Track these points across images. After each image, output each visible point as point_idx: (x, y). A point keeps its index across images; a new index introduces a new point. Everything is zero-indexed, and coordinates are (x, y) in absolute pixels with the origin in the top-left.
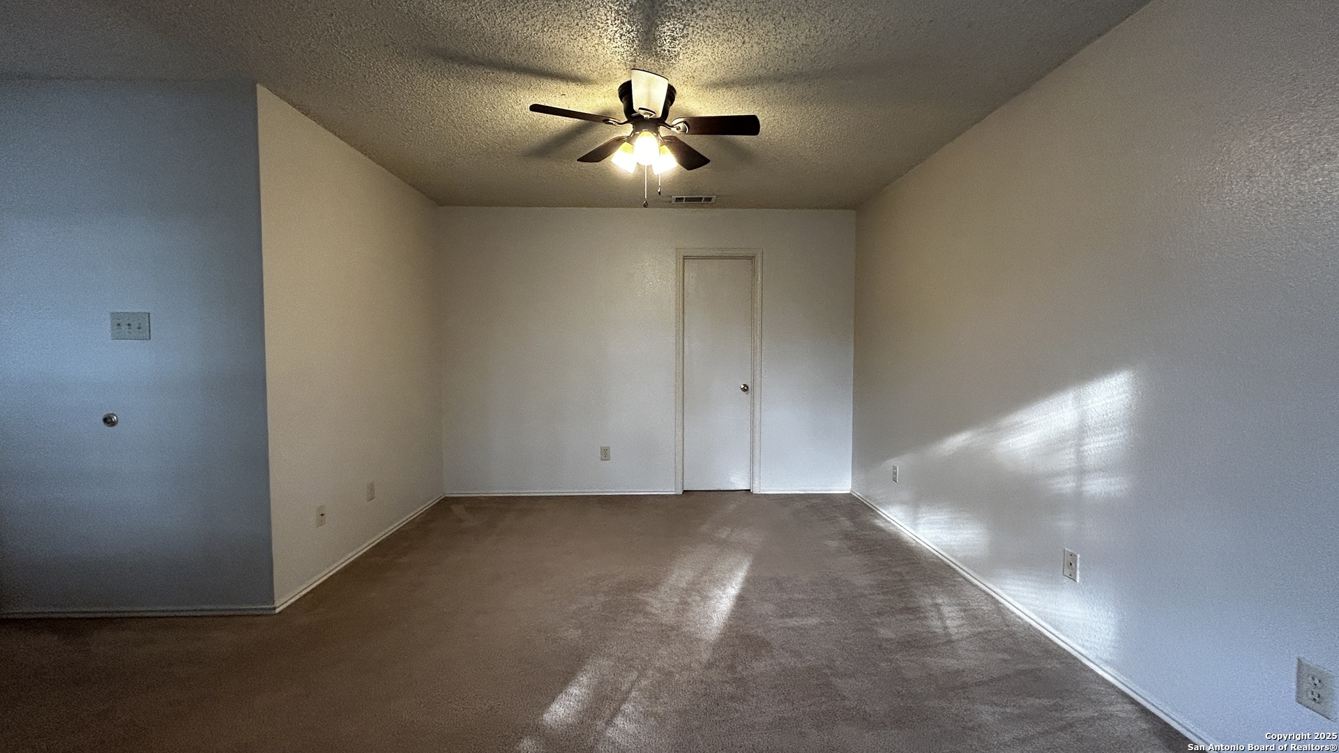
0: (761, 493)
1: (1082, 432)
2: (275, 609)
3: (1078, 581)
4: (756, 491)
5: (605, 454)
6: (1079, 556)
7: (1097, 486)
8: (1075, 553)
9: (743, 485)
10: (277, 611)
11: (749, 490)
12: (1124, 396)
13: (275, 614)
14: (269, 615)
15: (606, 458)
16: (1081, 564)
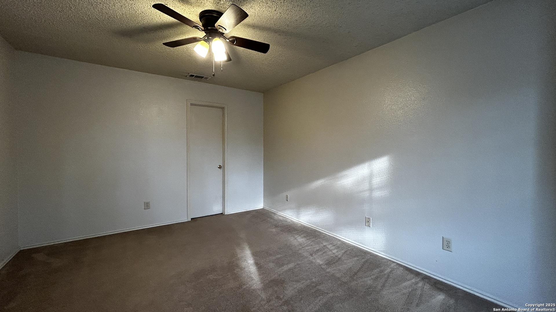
0: (228, 214)
1: (371, 176)
3: (371, 227)
4: (226, 213)
5: (147, 206)
6: (371, 218)
7: (377, 194)
8: (370, 218)
9: (220, 212)
11: (222, 213)
12: (386, 164)
15: (148, 208)
16: (372, 221)
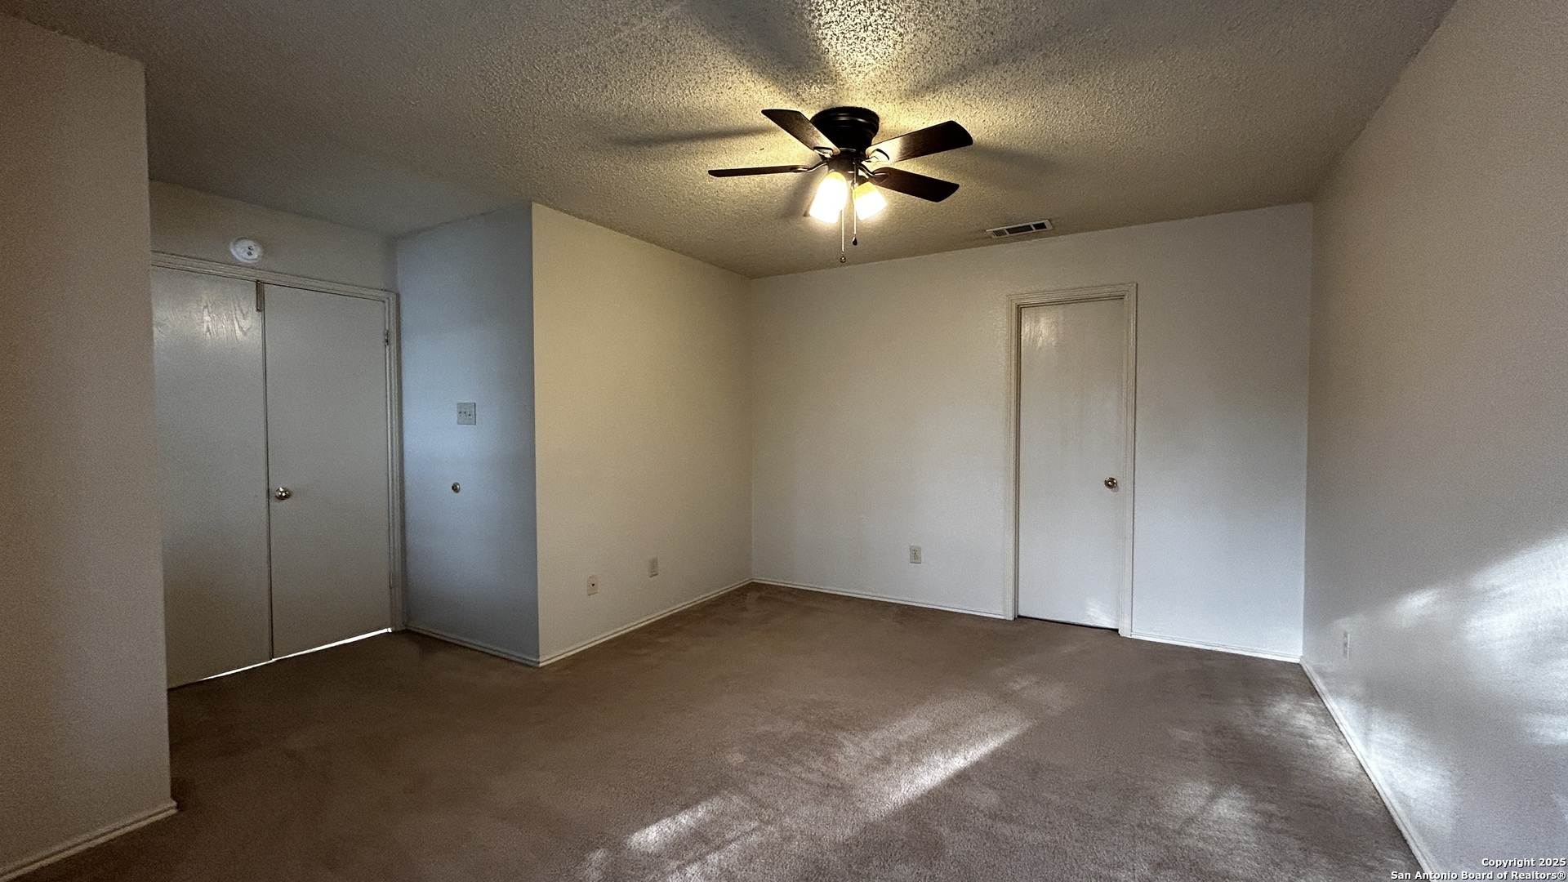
0: (1133, 637)
2: (539, 663)
4: (1124, 632)
5: (915, 555)
9: (1107, 622)
10: (541, 665)
11: (1117, 630)
13: (538, 668)
14: (533, 667)
15: (917, 561)
